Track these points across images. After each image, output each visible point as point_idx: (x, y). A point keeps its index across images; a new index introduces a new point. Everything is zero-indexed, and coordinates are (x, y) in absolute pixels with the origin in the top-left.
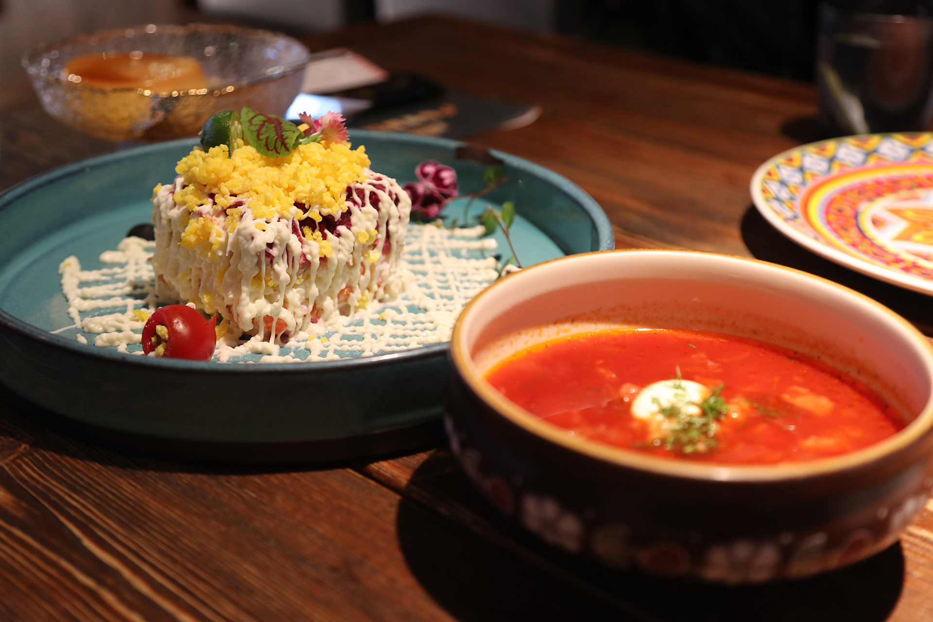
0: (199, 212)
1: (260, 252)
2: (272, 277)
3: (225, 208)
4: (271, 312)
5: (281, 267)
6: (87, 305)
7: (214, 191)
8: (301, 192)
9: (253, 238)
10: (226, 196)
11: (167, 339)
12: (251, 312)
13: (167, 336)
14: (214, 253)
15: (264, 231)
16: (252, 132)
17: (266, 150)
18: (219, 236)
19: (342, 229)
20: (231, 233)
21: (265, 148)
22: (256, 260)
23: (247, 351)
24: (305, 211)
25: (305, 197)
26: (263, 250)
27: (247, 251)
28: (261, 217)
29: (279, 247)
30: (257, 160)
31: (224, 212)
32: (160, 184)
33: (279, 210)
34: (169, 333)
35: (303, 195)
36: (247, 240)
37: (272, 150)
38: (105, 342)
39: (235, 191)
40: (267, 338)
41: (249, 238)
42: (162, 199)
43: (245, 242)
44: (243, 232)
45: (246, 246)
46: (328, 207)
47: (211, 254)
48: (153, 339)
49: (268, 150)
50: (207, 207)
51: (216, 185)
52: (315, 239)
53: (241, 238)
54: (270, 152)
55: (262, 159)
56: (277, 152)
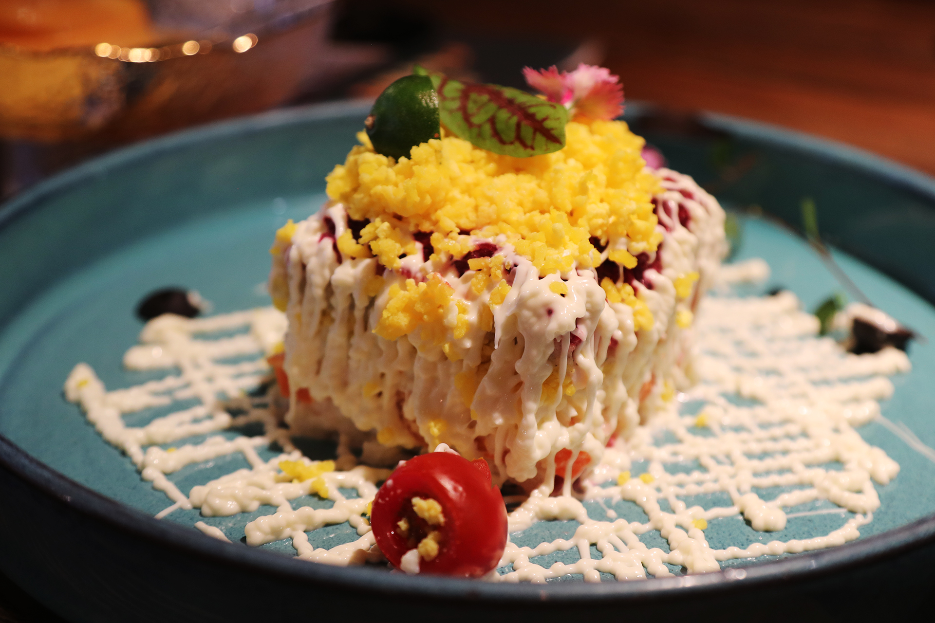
0: (403, 269)
1: (561, 336)
2: (574, 379)
3: (457, 257)
4: (572, 442)
5: (587, 359)
6: (175, 459)
7: (426, 227)
8: (597, 216)
9: (550, 312)
10: (451, 235)
11: (442, 524)
12: (541, 447)
13: (442, 519)
14: (454, 344)
15: (563, 295)
16: (451, 112)
17: (498, 145)
18: (464, 311)
19: (651, 274)
20: (497, 304)
21: (495, 141)
22: (551, 351)
23: (532, 519)
24: (601, 249)
25: (601, 226)
26: (568, 332)
27: (538, 337)
28: (554, 271)
29: (588, 322)
30: (483, 162)
31: (460, 266)
32: (290, 221)
33: (577, 253)
34: (445, 512)
35: (600, 221)
36: (538, 316)
37: (512, 143)
38: (266, 534)
39: (466, 225)
40: (557, 491)
41: (543, 311)
42: (308, 250)
43: (533, 320)
44: (532, 302)
45: (536, 328)
46: (643, 240)
47: (450, 347)
48: (403, 525)
49: (503, 142)
50: (415, 260)
51: (426, 216)
52: (623, 301)
53: (526, 313)
54: (509, 148)
55: (489, 160)
56: (525, 146)
